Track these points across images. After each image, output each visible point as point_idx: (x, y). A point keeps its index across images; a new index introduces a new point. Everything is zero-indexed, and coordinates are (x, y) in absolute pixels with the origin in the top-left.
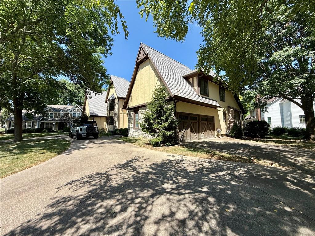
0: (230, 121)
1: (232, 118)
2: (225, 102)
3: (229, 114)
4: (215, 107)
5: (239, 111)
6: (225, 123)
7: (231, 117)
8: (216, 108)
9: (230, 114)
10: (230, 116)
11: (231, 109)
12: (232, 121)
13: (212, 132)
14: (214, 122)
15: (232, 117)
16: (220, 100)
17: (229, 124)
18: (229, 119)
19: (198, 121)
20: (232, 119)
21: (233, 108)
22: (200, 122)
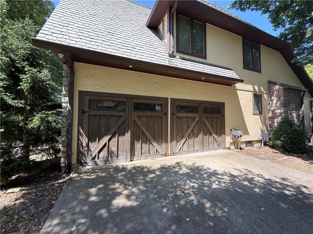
0: (273, 111)
1: (278, 105)
2: (260, 72)
3: (271, 97)
4: (229, 82)
5: (301, 91)
6: (258, 116)
7: (276, 103)
8: (231, 85)
9: (273, 98)
10: (275, 101)
11: (277, 87)
12: (279, 111)
13: (216, 137)
14: (224, 116)
15: (278, 103)
16: (244, 68)
17: (272, 118)
18: (272, 109)
19: (166, 114)
20: (278, 108)
21: (281, 85)
22: (173, 114)
